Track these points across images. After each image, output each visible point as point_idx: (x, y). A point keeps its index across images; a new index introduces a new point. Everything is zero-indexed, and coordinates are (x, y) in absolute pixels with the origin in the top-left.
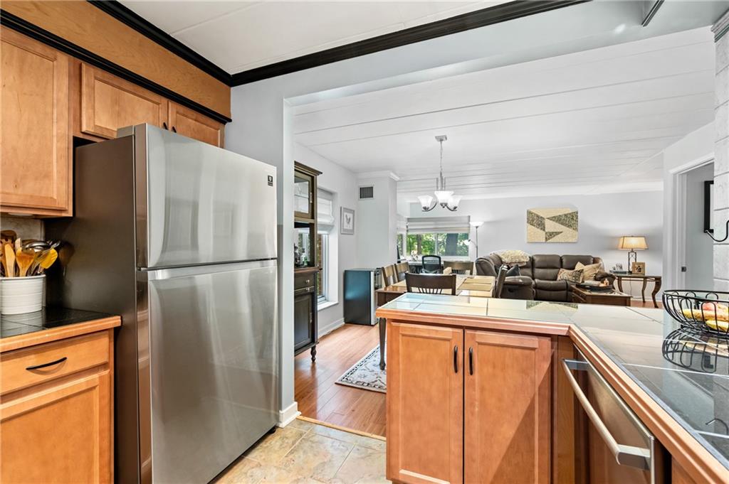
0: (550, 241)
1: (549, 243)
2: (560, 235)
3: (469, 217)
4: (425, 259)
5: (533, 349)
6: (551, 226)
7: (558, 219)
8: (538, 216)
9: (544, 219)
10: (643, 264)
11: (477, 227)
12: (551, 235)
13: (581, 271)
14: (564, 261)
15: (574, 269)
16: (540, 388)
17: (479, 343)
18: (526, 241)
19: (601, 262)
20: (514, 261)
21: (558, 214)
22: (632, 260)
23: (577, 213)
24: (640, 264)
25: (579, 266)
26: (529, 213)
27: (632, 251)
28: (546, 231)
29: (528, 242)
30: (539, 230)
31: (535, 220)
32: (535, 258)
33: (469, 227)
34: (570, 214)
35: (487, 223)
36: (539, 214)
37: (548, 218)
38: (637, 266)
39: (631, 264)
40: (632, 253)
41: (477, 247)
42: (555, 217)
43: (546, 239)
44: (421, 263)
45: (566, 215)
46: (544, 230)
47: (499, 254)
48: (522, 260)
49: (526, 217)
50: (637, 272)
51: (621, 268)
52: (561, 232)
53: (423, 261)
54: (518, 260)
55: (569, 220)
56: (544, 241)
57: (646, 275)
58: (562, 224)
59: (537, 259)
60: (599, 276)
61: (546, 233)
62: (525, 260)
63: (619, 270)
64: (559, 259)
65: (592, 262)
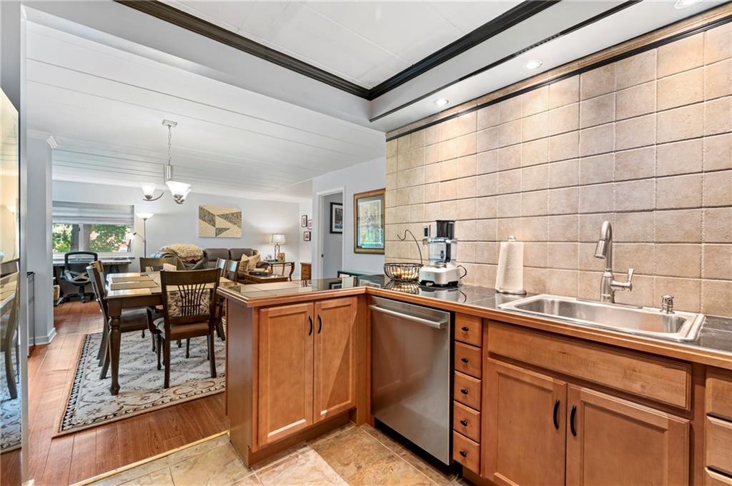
0: (220, 236)
1: (220, 238)
2: (227, 231)
3: (133, 206)
4: (70, 257)
5: (349, 305)
6: (221, 223)
7: (225, 217)
8: (209, 213)
9: (214, 216)
10: (284, 254)
11: (145, 219)
12: (220, 231)
13: (248, 262)
14: (232, 253)
15: (240, 260)
16: (353, 328)
17: (323, 309)
18: (198, 236)
19: (258, 254)
20: (189, 255)
21: (226, 213)
22: (277, 252)
23: (241, 213)
24: (282, 254)
25: (244, 258)
26: (201, 209)
28: (217, 227)
29: (200, 237)
30: (210, 226)
31: (206, 216)
32: (207, 252)
33: (133, 218)
34: (235, 213)
35: (156, 215)
36: (210, 211)
37: (218, 216)
38: (280, 256)
39: (276, 254)
40: (277, 246)
41: (145, 242)
42: (223, 215)
43: (216, 235)
44: (64, 262)
45: (232, 214)
46: (214, 226)
47: (172, 248)
48: (197, 254)
49: (198, 213)
50: (280, 260)
52: (228, 229)
53: (66, 259)
54: (193, 254)
55: (235, 218)
56: (214, 236)
57: (286, 261)
58: (230, 222)
59: (209, 253)
60: (259, 265)
61: (216, 229)
62: (200, 254)
63: (269, 259)
64: (228, 252)
65: (252, 253)
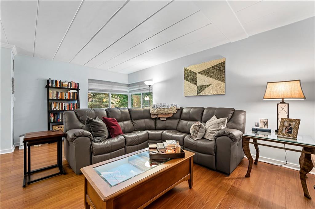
0: (201, 94)
1: (200, 96)
2: (210, 87)
6: (202, 80)
7: (206, 72)
8: (192, 72)
9: (196, 74)
10: (298, 122)
12: (201, 89)
18: (184, 96)
21: (207, 67)
22: (283, 115)
23: (224, 63)
24: (293, 120)
26: (186, 70)
27: (283, 103)
28: (198, 85)
29: (186, 97)
30: (192, 85)
31: (190, 76)
34: (217, 66)
36: (192, 70)
37: (199, 73)
38: (286, 124)
39: (280, 119)
40: (283, 105)
42: (204, 71)
43: (198, 93)
45: (213, 67)
46: (196, 84)
49: (183, 74)
51: (266, 124)
52: (210, 85)
55: (217, 71)
56: (196, 94)
58: (210, 77)
61: (198, 87)
